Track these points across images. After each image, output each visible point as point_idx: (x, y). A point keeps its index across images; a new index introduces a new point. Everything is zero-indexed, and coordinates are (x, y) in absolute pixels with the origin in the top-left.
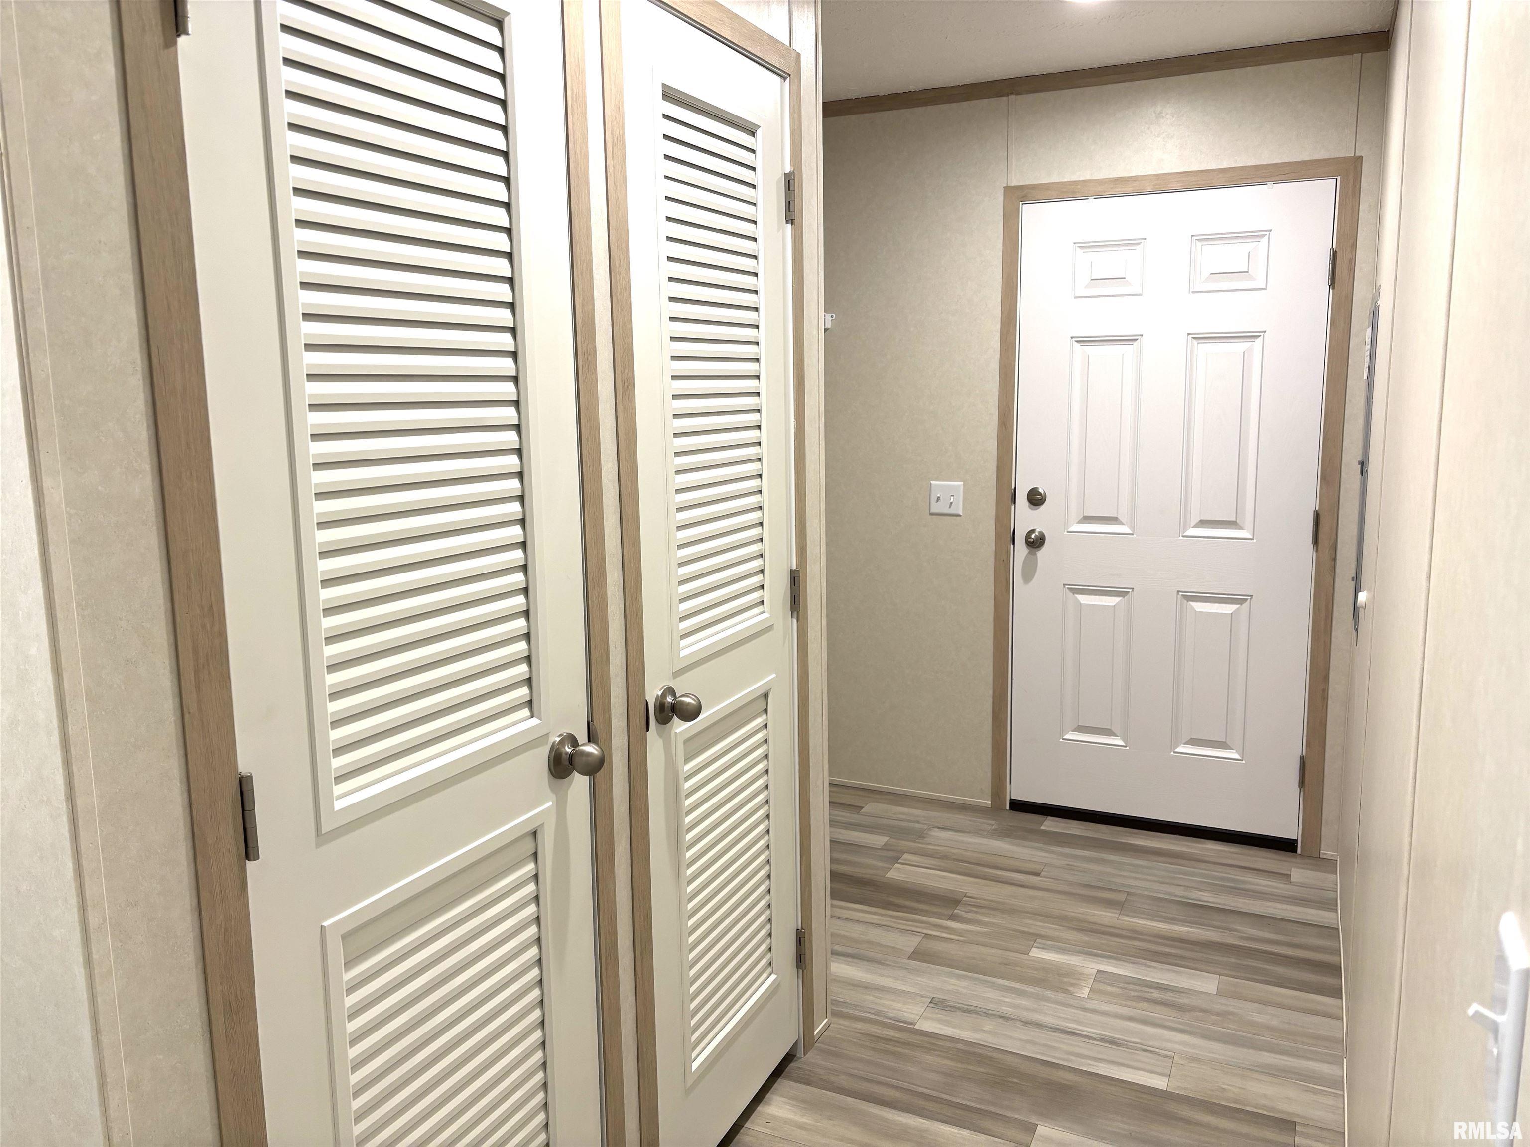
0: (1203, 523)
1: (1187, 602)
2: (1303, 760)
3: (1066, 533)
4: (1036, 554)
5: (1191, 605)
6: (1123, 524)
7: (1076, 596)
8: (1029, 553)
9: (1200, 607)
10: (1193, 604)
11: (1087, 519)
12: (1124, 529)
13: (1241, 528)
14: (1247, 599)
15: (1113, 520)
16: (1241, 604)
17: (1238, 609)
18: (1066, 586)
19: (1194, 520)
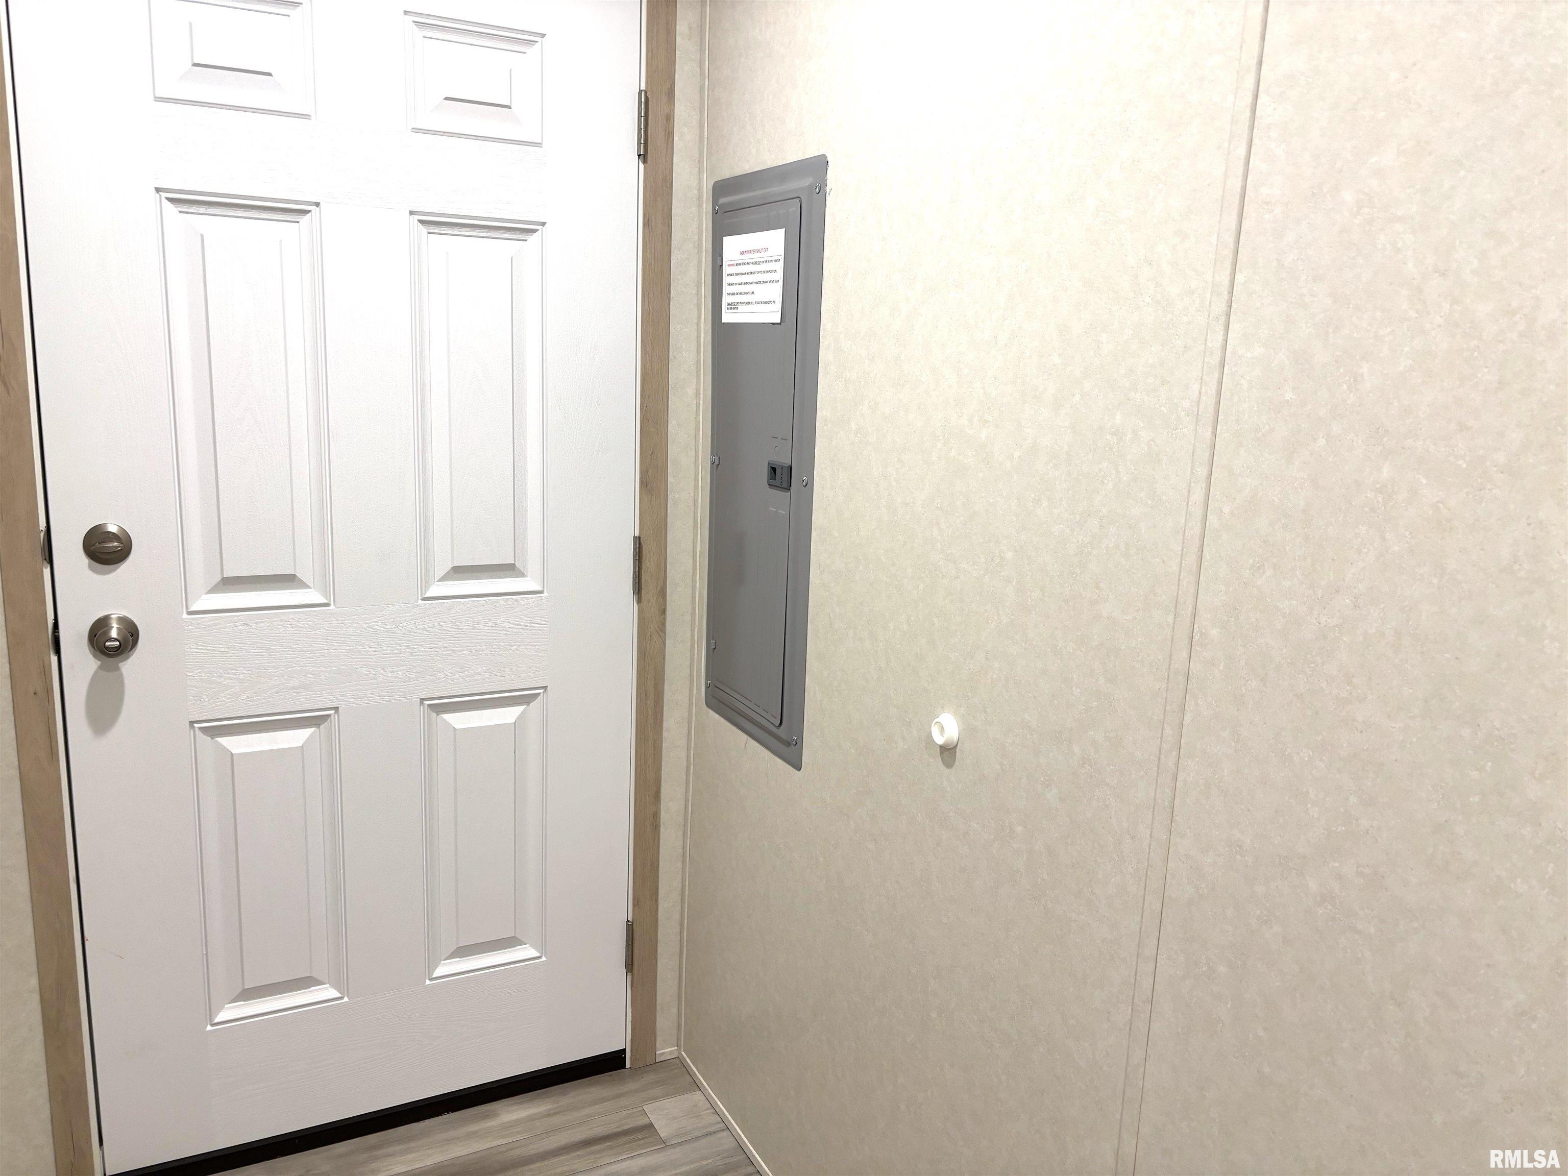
0: (460, 572)
1: (438, 715)
2: (630, 928)
3: (185, 616)
4: (117, 669)
5: (444, 720)
6: (310, 588)
7: (219, 740)
8: (100, 667)
9: (459, 720)
10: (448, 717)
11: (230, 583)
12: (312, 596)
13: (522, 575)
14: (540, 694)
15: (288, 580)
16: (528, 703)
17: (523, 712)
18: (196, 725)
19: (444, 566)
